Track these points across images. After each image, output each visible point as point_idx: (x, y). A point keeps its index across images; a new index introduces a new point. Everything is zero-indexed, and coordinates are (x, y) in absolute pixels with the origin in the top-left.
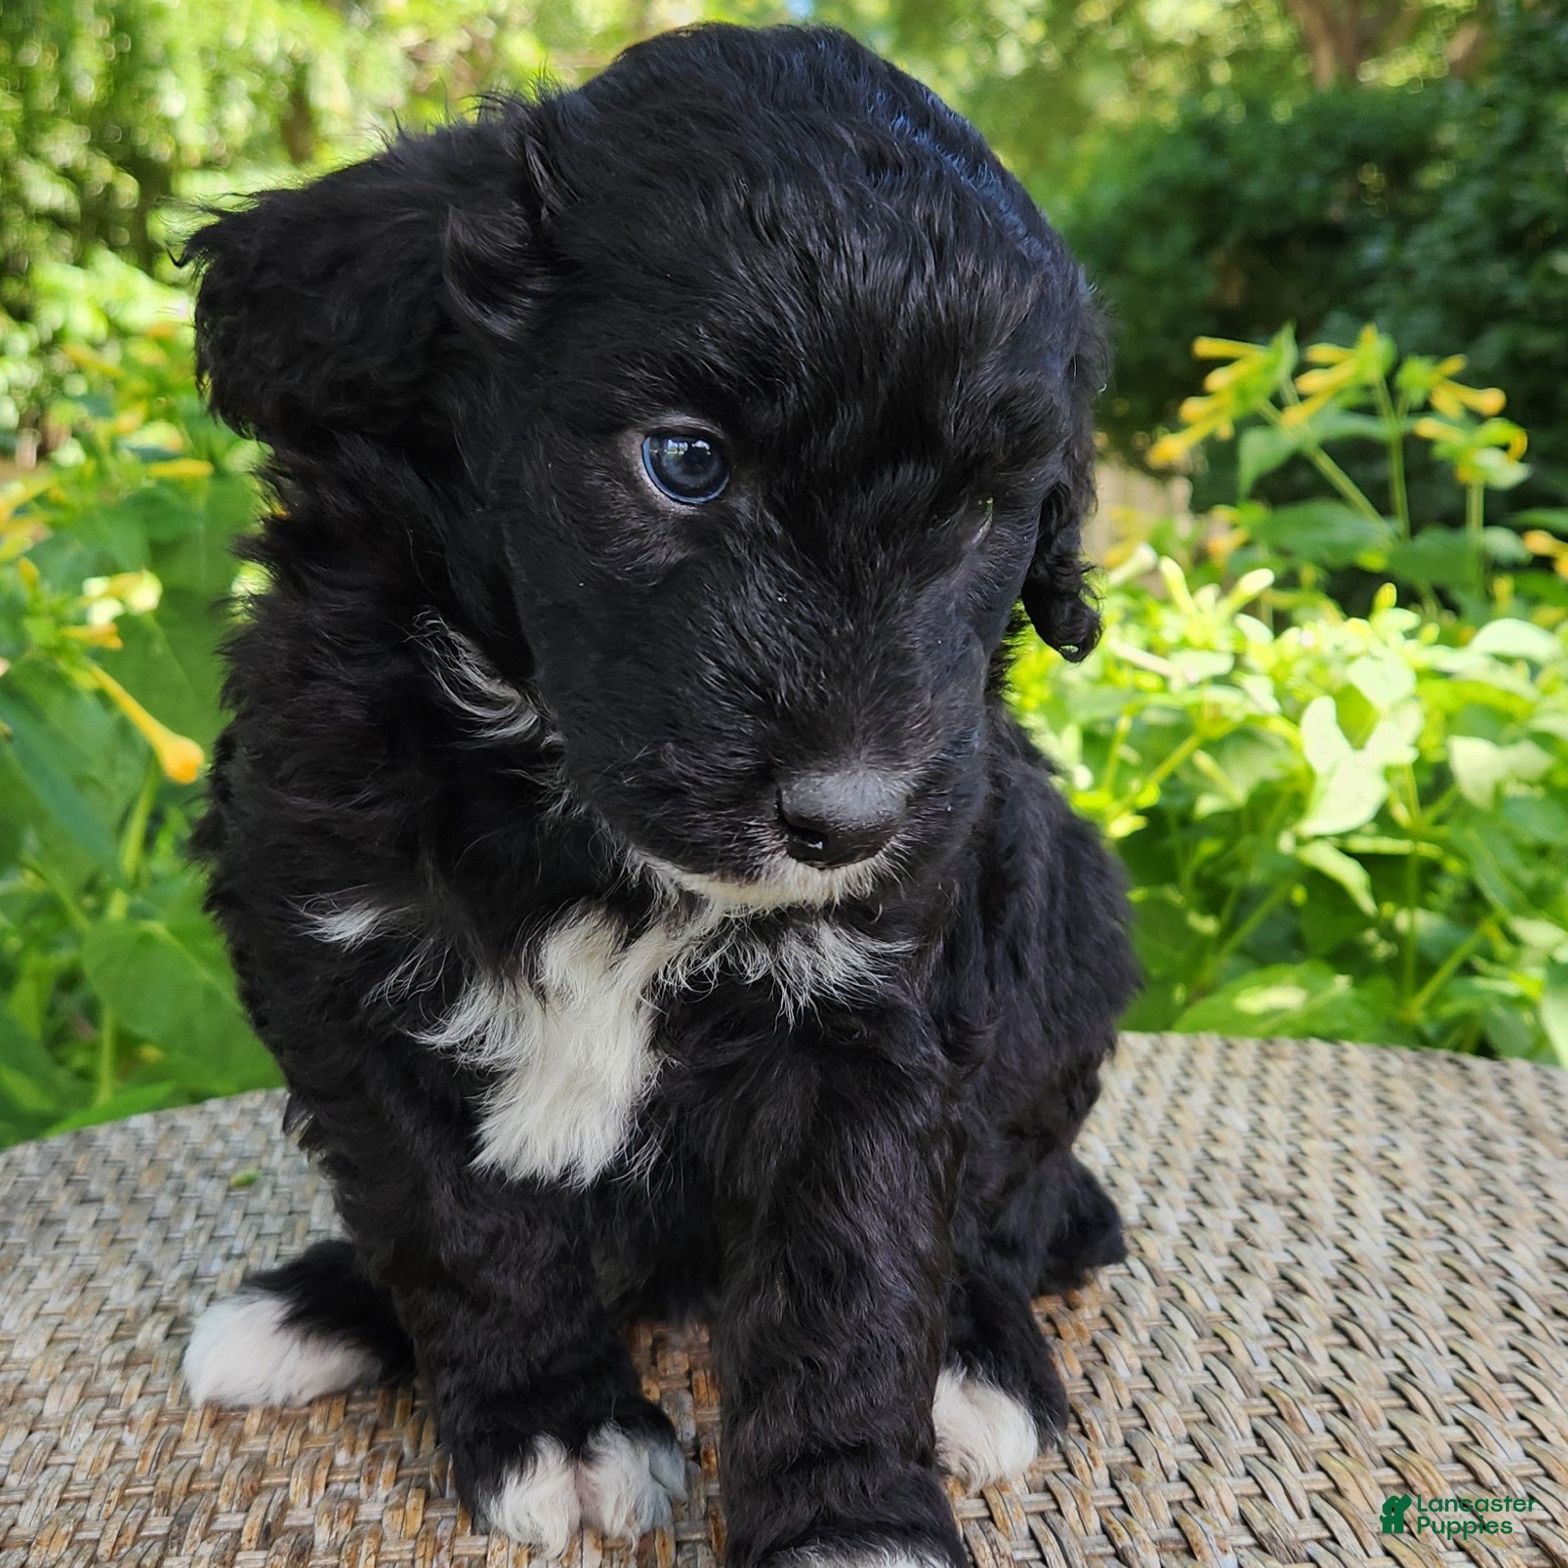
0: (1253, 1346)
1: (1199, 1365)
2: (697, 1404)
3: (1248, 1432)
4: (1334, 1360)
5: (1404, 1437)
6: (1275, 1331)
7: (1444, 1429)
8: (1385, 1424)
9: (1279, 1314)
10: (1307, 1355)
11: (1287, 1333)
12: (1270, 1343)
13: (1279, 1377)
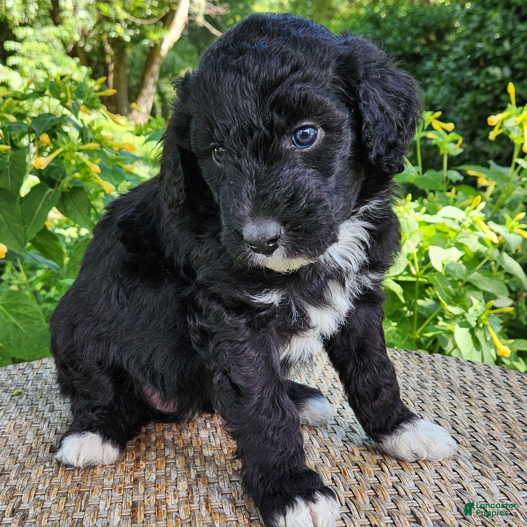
0: (336, 450)
1: (318, 456)
2: (157, 469)
3: (330, 478)
4: (361, 455)
5: (378, 480)
6: (344, 445)
7: (391, 478)
8: (373, 475)
9: (346, 439)
10: (353, 453)
11: (348, 446)
12: (342, 449)
13: (343, 460)
